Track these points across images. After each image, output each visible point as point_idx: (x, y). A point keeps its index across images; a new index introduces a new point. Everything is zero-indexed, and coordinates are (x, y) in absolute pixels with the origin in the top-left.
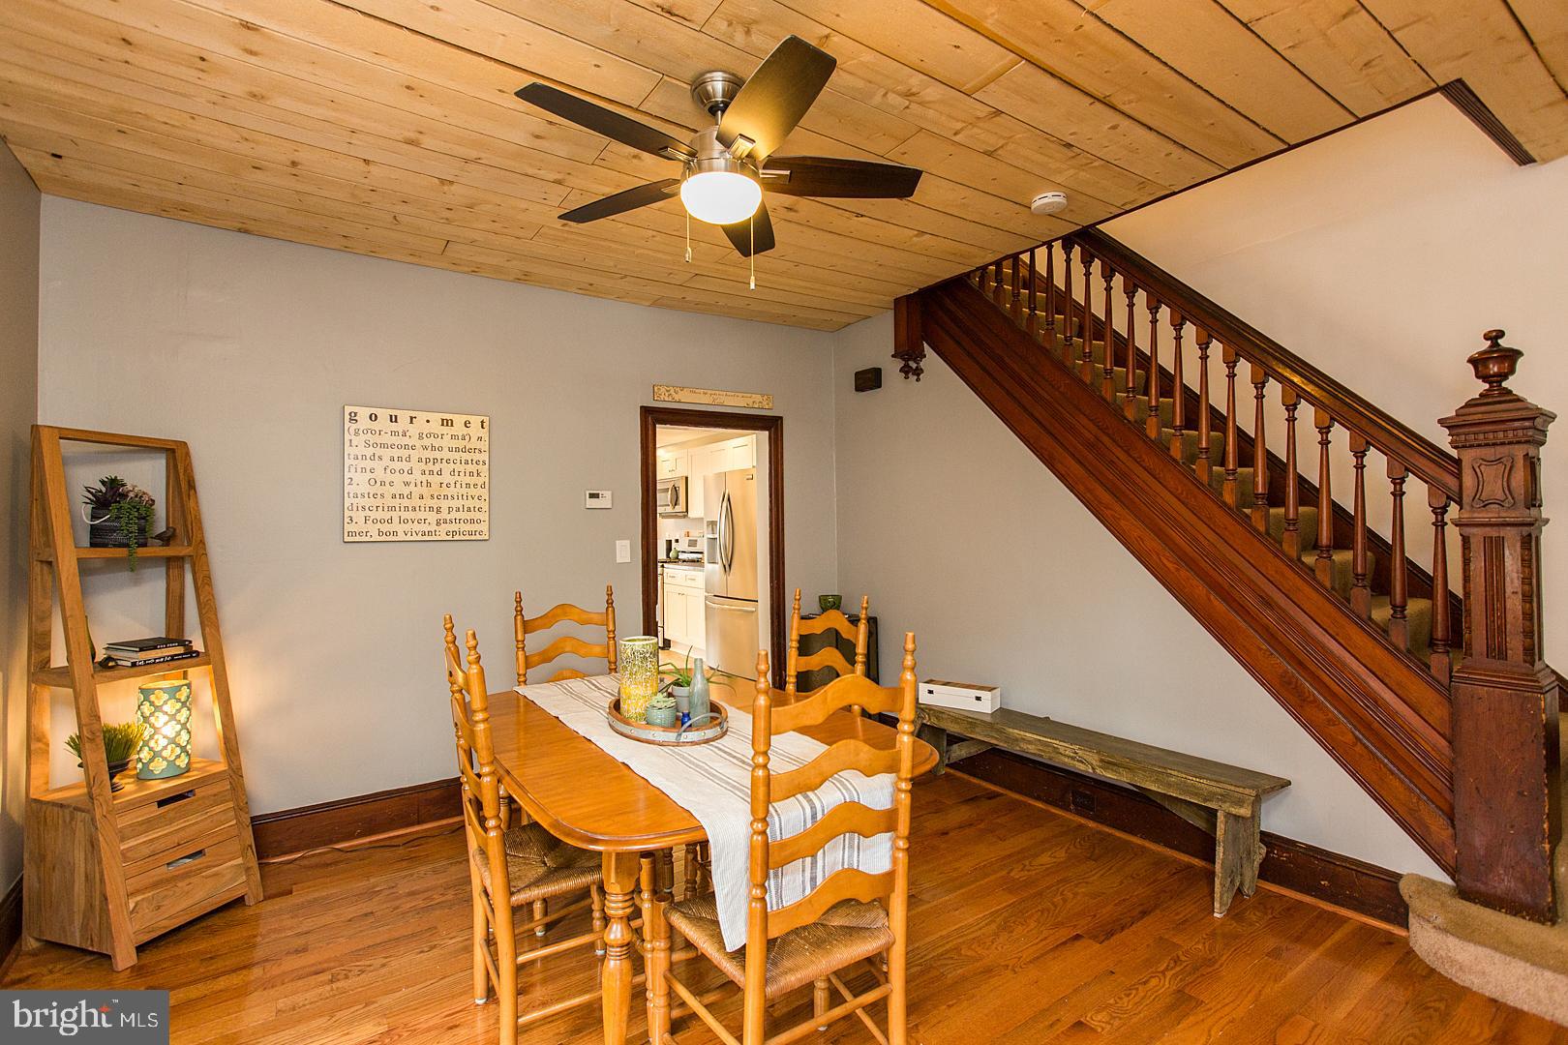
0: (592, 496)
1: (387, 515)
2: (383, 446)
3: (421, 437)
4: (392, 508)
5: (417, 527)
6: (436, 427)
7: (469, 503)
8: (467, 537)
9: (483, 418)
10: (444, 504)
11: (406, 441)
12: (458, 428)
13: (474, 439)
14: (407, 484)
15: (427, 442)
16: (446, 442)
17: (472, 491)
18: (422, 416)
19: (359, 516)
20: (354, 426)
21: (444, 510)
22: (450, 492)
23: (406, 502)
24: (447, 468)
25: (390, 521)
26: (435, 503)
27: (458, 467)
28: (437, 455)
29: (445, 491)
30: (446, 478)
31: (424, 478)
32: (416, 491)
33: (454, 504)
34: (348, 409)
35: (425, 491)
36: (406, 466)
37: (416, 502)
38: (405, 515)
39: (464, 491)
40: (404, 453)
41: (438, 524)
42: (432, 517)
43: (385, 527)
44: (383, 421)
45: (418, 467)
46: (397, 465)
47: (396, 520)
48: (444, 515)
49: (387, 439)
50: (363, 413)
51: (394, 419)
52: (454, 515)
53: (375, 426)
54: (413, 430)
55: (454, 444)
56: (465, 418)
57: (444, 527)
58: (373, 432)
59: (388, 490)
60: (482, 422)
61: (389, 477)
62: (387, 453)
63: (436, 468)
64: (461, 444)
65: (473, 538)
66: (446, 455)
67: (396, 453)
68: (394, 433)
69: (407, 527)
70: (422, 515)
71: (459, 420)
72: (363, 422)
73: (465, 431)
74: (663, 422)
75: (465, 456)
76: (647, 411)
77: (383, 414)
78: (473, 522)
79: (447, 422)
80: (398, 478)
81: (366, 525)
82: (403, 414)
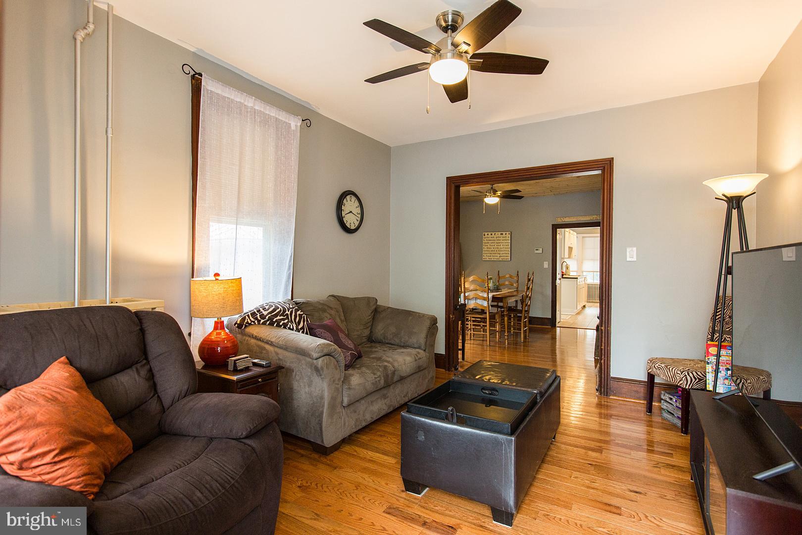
0: (536, 250)
1: (490, 255)
5: (496, 258)
6: (499, 235)
7: (506, 252)
8: (506, 260)
10: (501, 252)
11: (494, 239)
12: (504, 235)
13: (507, 237)
14: (494, 248)
15: (497, 239)
16: (502, 239)
17: (507, 249)
18: (497, 233)
19: (485, 255)
20: (484, 237)
22: (503, 249)
23: (493, 252)
24: (501, 244)
26: (499, 252)
27: (504, 244)
28: (500, 241)
29: (501, 249)
30: (502, 247)
31: (497, 247)
33: (503, 252)
34: (483, 233)
35: (497, 249)
36: (493, 244)
37: (495, 252)
38: (493, 255)
39: (505, 249)
40: (493, 241)
42: (499, 255)
43: (490, 258)
44: (490, 236)
45: (496, 244)
48: (501, 255)
49: (490, 239)
50: (486, 234)
51: (491, 234)
52: (503, 255)
54: (495, 237)
56: (506, 233)
57: (501, 258)
58: (487, 237)
59: (490, 250)
60: (509, 233)
61: (491, 247)
62: (490, 242)
63: (499, 245)
64: (504, 239)
66: (502, 241)
67: (492, 242)
69: (494, 258)
70: (496, 255)
71: (504, 233)
72: (486, 236)
73: (505, 236)
74: (559, 228)
75: (506, 241)
76: (553, 225)
77: (490, 233)
78: (507, 256)
79: (502, 234)
80: (492, 247)
81: (486, 257)
82: (493, 233)
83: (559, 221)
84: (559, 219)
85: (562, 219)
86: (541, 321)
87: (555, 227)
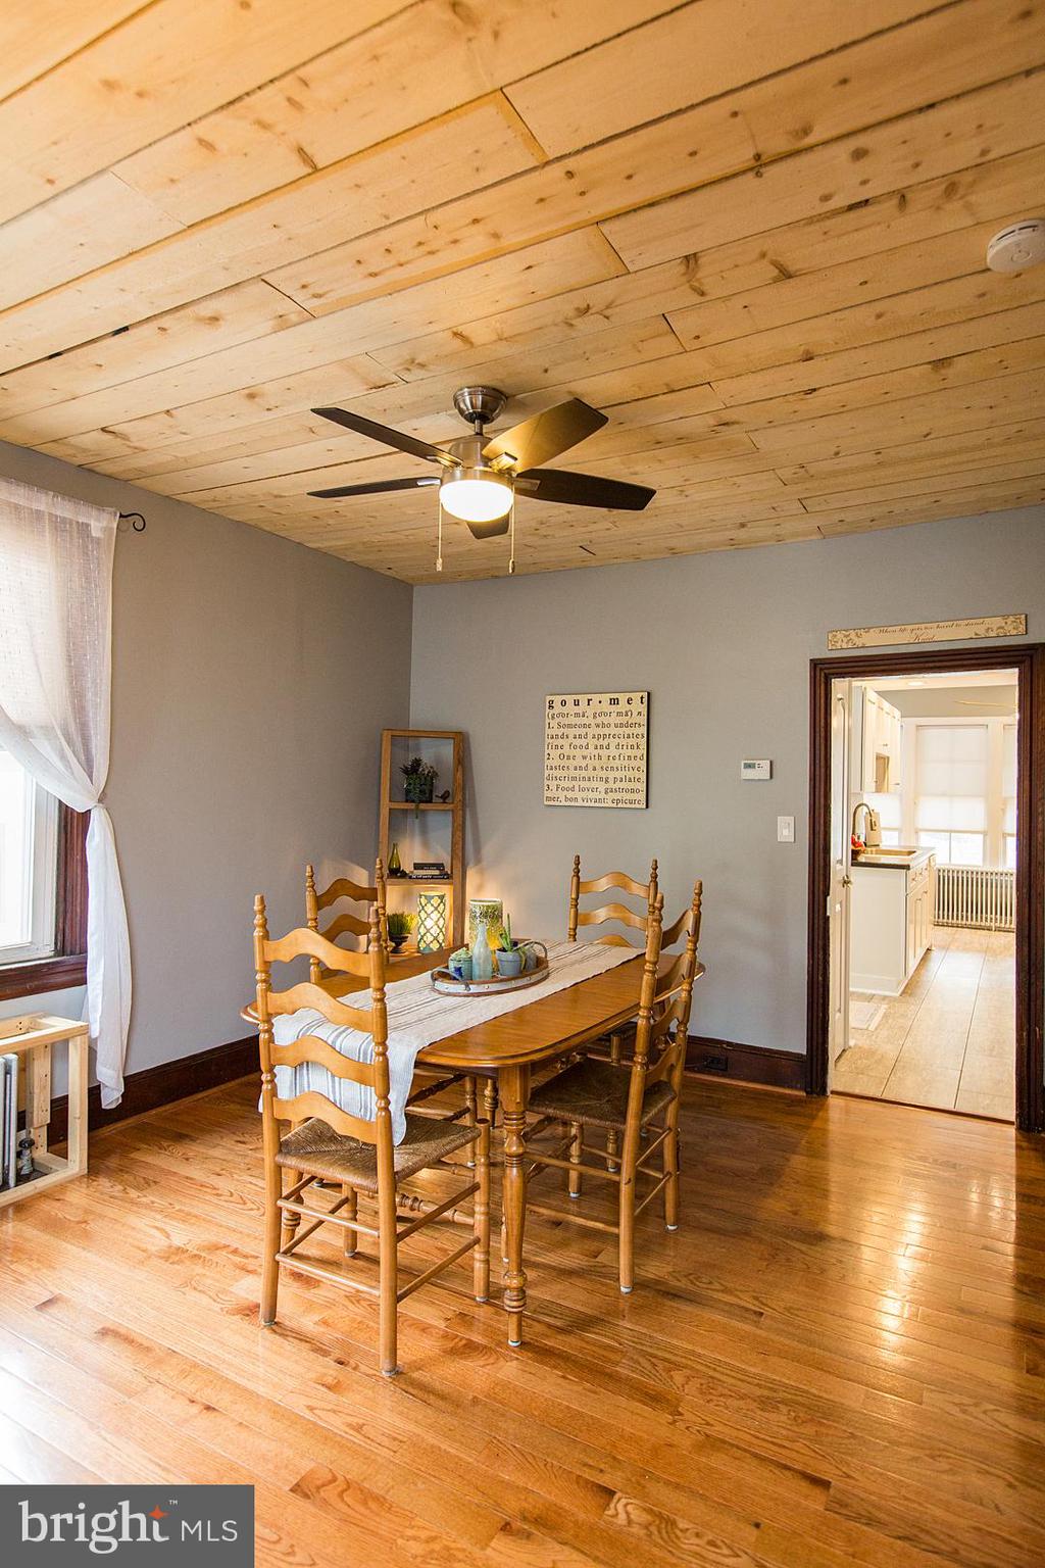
0: (748, 766)
1: (569, 784)
2: (570, 726)
3: (595, 717)
4: (575, 778)
5: (591, 795)
6: (606, 707)
7: (630, 774)
8: (628, 806)
9: (641, 694)
10: (611, 775)
11: (585, 720)
12: (623, 706)
13: (635, 713)
14: (584, 758)
15: (599, 720)
16: (614, 719)
17: (633, 763)
18: (596, 698)
19: (553, 784)
20: (552, 712)
21: (611, 781)
22: (617, 763)
23: (584, 773)
24: (613, 742)
25: (573, 790)
26: (603, 774)
27: (623, 741)
28: (606, 731)
29: (612, 763)
30: (613, 751)
31: (596, 752)
32: (591, 763)
33: (618, 774)
34: (549, 698)
35: (597, 763)
36: (583, 742)
37: (591, 773)
38: (584, 784)
39: (626, 763)
40: (583, 731)
41: (606, 793)
42: (602, 786)
43: (570, 795)
44: (570, 708)
45: (592, 742)
46: (578, 742)
47: (577, 788)
48: (611, 785)
49: (572, 720)
50: (558, 699)
51: (576, 703)
52: (619, 785)
53: (565, 710)
54: (590, 712)
55: (619, 720)
56: (628, 695)
57: (611, 796)
58: (563, 715)
59: (572, 763)
60: (642, 698)
61: (573, 752)
62: (571, 732)
63: (605, 743)
64: (623, 720)
65: (633, 806)
66: (613, 730)
67: (577, 731)
68: (577, 715)
69: (584, 795)
70: (594, 784)
71: (623, 698)
72: (558, 708)
73: (628, 707)
74: (842, 675)
75: (628, 731)
76: (815, 664)
77: (570, 699)
78: (632, 791)
79: (614, 702)
80: (578, 753)
81: (557, 792)
82: (583, 699)
83: (842, 645)
84: (839, 635)
85: (853, 633)
86: (764, 1063)
87: (825, 672)
